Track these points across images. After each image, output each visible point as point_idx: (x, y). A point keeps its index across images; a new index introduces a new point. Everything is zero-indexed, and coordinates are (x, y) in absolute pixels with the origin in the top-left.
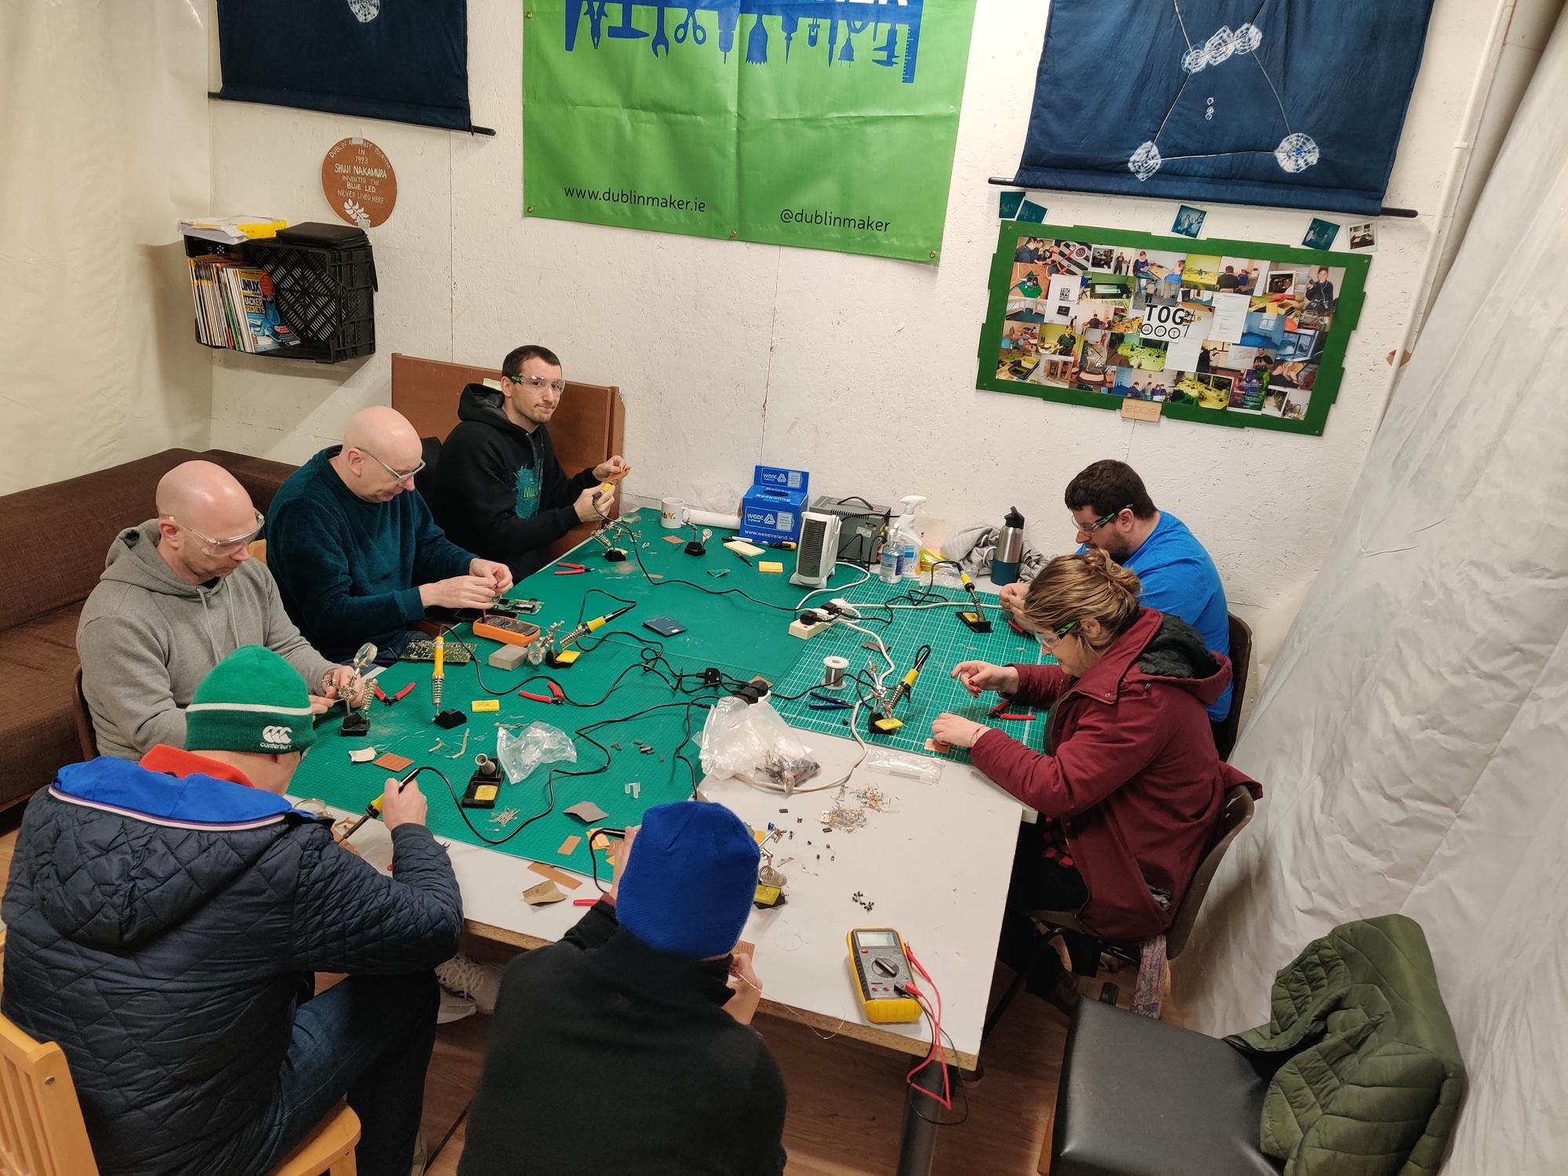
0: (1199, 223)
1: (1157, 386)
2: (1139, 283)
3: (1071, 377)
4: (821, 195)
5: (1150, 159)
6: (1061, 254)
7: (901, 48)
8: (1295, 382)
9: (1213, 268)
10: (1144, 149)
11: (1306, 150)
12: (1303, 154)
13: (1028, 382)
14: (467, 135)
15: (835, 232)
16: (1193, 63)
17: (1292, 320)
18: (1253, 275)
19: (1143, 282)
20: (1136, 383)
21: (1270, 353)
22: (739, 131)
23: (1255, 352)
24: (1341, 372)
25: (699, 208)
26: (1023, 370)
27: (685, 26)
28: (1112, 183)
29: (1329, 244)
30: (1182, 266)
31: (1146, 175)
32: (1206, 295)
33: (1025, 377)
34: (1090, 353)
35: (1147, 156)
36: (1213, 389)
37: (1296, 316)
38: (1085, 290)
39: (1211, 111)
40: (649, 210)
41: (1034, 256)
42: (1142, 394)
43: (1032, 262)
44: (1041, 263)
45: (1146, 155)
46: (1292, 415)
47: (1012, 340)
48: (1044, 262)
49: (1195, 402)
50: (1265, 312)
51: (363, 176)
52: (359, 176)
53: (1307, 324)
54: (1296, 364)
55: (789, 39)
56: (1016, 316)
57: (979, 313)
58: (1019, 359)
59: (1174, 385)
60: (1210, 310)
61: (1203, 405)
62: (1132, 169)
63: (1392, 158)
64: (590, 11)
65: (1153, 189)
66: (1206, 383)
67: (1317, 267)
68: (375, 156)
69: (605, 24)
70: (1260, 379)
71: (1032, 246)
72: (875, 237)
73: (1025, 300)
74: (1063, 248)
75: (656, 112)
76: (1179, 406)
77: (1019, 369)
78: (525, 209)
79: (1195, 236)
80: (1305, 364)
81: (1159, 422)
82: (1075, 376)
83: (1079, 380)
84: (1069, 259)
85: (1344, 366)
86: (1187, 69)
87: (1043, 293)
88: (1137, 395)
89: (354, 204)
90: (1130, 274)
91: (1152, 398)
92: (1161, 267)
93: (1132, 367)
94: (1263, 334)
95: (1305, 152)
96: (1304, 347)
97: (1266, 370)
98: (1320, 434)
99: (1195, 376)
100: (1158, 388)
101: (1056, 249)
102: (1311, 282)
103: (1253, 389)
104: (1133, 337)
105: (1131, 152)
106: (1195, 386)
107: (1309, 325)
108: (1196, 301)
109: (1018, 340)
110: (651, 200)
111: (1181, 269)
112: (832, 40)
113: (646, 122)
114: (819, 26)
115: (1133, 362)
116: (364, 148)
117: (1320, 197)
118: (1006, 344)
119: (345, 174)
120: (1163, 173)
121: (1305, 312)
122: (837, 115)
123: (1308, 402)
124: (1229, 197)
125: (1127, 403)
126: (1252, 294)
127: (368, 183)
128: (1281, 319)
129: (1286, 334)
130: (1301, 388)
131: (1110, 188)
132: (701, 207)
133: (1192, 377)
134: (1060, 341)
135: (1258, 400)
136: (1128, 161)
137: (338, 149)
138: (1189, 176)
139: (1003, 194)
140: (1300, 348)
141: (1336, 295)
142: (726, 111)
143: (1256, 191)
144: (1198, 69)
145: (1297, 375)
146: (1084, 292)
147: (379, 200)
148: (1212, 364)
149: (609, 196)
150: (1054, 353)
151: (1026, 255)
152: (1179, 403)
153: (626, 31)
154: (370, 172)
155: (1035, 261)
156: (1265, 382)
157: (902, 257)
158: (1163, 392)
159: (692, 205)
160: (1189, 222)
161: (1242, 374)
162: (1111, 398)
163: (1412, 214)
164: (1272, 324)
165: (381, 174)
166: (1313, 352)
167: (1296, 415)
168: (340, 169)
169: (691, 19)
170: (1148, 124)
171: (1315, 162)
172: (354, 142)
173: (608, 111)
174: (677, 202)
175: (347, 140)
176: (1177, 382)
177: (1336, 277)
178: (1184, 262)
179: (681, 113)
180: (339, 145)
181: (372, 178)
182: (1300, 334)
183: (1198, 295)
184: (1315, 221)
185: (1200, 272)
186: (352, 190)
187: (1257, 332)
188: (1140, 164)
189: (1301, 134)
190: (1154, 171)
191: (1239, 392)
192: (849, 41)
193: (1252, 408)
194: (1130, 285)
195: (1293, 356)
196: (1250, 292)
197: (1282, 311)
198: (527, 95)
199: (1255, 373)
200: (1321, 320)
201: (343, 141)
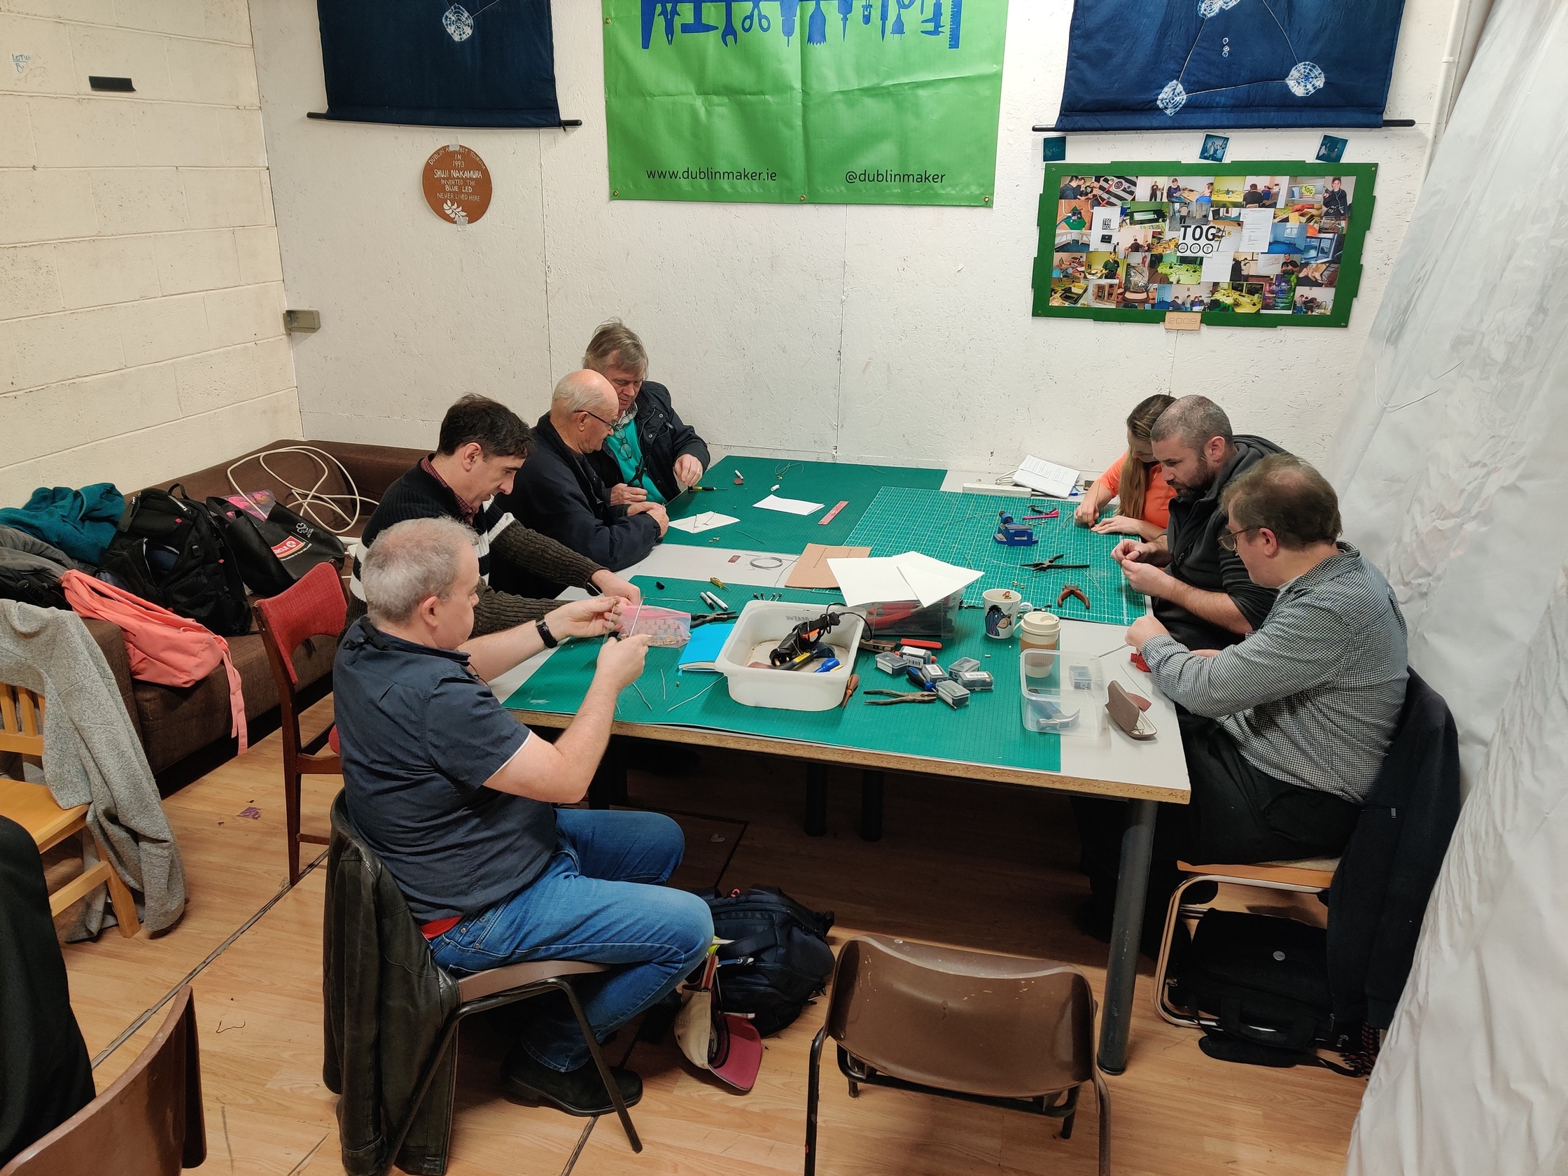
0: (1223, 148)
1: (1196, 297)
2: (1173, 207)
3: (1118, 298)
4: (881, 156)
5: (1176, 96)
6: (1101, 188)
7: (946, 19)
8: (1320, 281)
9: (1239, 187)
10: (1170, 87)
11: (1313, 76)
12: (1311, 80)
13: (1079, 306)
14: (559, 132)
15: (896, 188)
16: (1208, 9)
17: (1312, 227)
18: (1275, 189)
19: (1177, 206)
20: (1177, 297)
21: (1296, 258)
22: (804, 105)
23: (1281, 258)
24: (1359, 268)
25: (771, 177)
26: (1073, 296)
27: (751, 17)
28: (1143, 120)
29: (1339, 157)
30: (1211, 187)
31: (1174, 110)
32: (1234, 212)
33: (1076, 301)
34: (1132, 274)
35: (1173, 94)
36: (1247, 295)
37: (1316, 222)
38: (1125, 218)
39: (1226, 49)
40: (725, 184)
41: (1077, 193)
42: (1183, 307)
43: (1075, 198)
44: (1083, 198)
45: (1172, 92)
46: (1320, 311)
47: (1061, 270)
48: (1086, 197)
49: (1231, 308)
50: (1288, 221)
51: (460, 179)
52: (456, 178)
53: (1326, 229)
54: (1319, 266)
55: (845, 19)
56: (1064, 248)
57: (1031, 248)
58: (1069, 286)
59: (1210, 295)
60: (1239, 225)
61: (1238, 310)
62: (1161, 106)
63: (1388, 76)
64: (664, 13)
65: (1180, 122)
66: (1239, 291)
67: (1331, 178)
68: (470, 160)
69: (678, 22)
70: (1288, 282)
71: (1074, 184)
72: (932, 189)
73: (1071, 233)
74: (1102, 183)
75: (727, 95)
76: (1217, 314)
77: (1070, 295)
78: (610, 193)
79: (1220, 160)
80: (1327, 265)
81: (1199, 330)
82: (1120, 297)
83: (1125, 299)
84: (1108, 192)
85: (1361, 263)
86: (1204, 15)
87: (1087, 225)
88: (1177, 307)
89: (453, 205)
90: (1165, 199)
91: (1192, 309)
92: (1192, 191)
93: (1172, 283)
94: (1288, 242)
95: (1312, 78)
96: (1325, 249)
97: (1293, 273)
98: (1346, 326)
99: (1229, 285)
100: (1197, 300)
101: (1096, 183)
102: (1327, 191)
103: (1282, 291)
104: (1170, 255)
105: (1158, 91)
106: (1230, 295)
107: (1328, 229)
108: (1226, 218)
109: (1067, 269)
110: (726, 174)
111: (1210, 191)
112: (884, 17)
113: (719, 105)
114: (871, 6)
115: (1173, 279)
116: (460, 153)
117: (1330, 115)
118: (1056, 274)
119: (444, 179)
120: (1189, 107)
121: (1324, 218)
122: (891, 83)
123: (1333, 298)
124: (1249, 122)
125: (1169, 315)
126: (1275, 207)
127: (465, 184)
128: (1303, 228)
129: (1309, 239)
130: (1326, 287)
131: (1142, 124)
132: (773, 176)
133: (1226, 286)
134: (1105, 267)
135: (1287, 301)
136: (1157, 99)
137: (436, 157)
138: (1213, 107)
139: (1046, 140)
140: (1322, 251)
141: (1349, 200)
142: (792, 88)
143: (1273, 115)
144: (1212, 14)
145: (1321, 275)
146: (1124, 220)
147: (476, 198)
148: (1244, 273)
149: (688, 174)
150: (1101, 278)
151: (1069, 193)
152: (1216, 311)
153: (698, 26)
154: (467, 174)
155: (1078, 197)
156: (1293, 284)
157: (958, 204)
158: (1201, 303)
159: (764, 176)
160: (1214, 148)
161: (1272, 279)
162: (1155, 313)
163: (1410, 123)
164: (1295, 231)
165: (476, 175)
166: (1335, 252)
167: (1323, 311)
168: (439, 174)
169: (756, 10)
170: (1173, 66)
171: (1322, 86)
172: (451, 149)
173: (683, 99)
174: (750, 174)
175: (444, 148)
176: (1213, 293)
177: (1348, 185)
178: (1212, 184)
179: (750, 94)
180: (437, 152)
181: (468, 179)
182: (1321, 239)
183: (1227, 212)
184: (1326, 137)
185: (1228, 192)
186: (450, 192)
187: (1283, 241)
188: (1167, 101)
189: (1307, 63)
190: (1181, 106)
191: (1270, 295)
192: (899, 16)
193: (1283, 308)
194: (1165, 210)
195: (1316, 258)
196: (1273, 205)
197: (1304, 219)
198: (609, 92)
199: (1284, 276)
200: (1339, 224)
201: (440, 149)
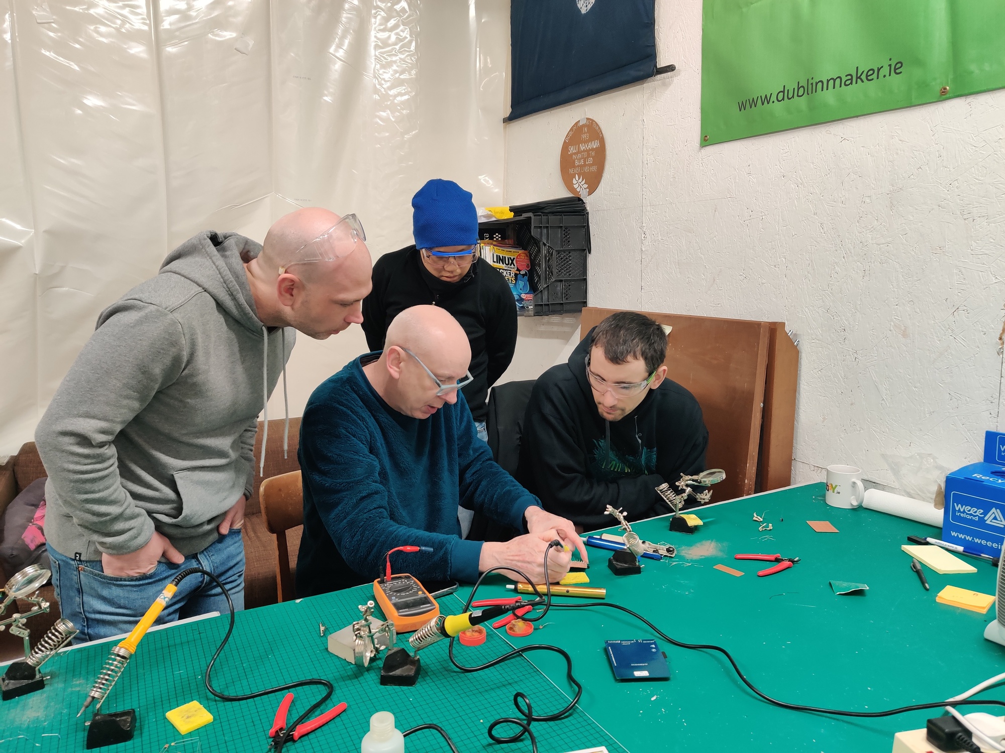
25: (895, 70)
52: (583, 152)
68: (593, 130)
78: (702, 139)
89: (579, 178)
116: (587, 126)
119: (575, 154)
137: (570, 134)
147: (594, 169)
149: (784, 95)
154: (590, 146)
159: (885, 70)
165: (596, 144)
172: (581, 124)
174: (865, 73)
175: (577, 123)
180: (571, 129)
181: (590, 150)
186: (579, 166)
201: (573, 126)
